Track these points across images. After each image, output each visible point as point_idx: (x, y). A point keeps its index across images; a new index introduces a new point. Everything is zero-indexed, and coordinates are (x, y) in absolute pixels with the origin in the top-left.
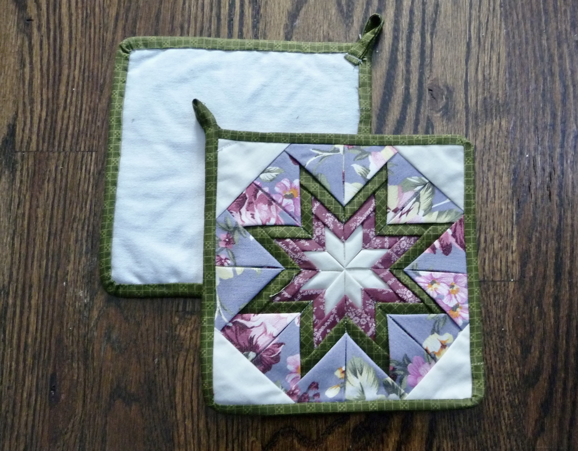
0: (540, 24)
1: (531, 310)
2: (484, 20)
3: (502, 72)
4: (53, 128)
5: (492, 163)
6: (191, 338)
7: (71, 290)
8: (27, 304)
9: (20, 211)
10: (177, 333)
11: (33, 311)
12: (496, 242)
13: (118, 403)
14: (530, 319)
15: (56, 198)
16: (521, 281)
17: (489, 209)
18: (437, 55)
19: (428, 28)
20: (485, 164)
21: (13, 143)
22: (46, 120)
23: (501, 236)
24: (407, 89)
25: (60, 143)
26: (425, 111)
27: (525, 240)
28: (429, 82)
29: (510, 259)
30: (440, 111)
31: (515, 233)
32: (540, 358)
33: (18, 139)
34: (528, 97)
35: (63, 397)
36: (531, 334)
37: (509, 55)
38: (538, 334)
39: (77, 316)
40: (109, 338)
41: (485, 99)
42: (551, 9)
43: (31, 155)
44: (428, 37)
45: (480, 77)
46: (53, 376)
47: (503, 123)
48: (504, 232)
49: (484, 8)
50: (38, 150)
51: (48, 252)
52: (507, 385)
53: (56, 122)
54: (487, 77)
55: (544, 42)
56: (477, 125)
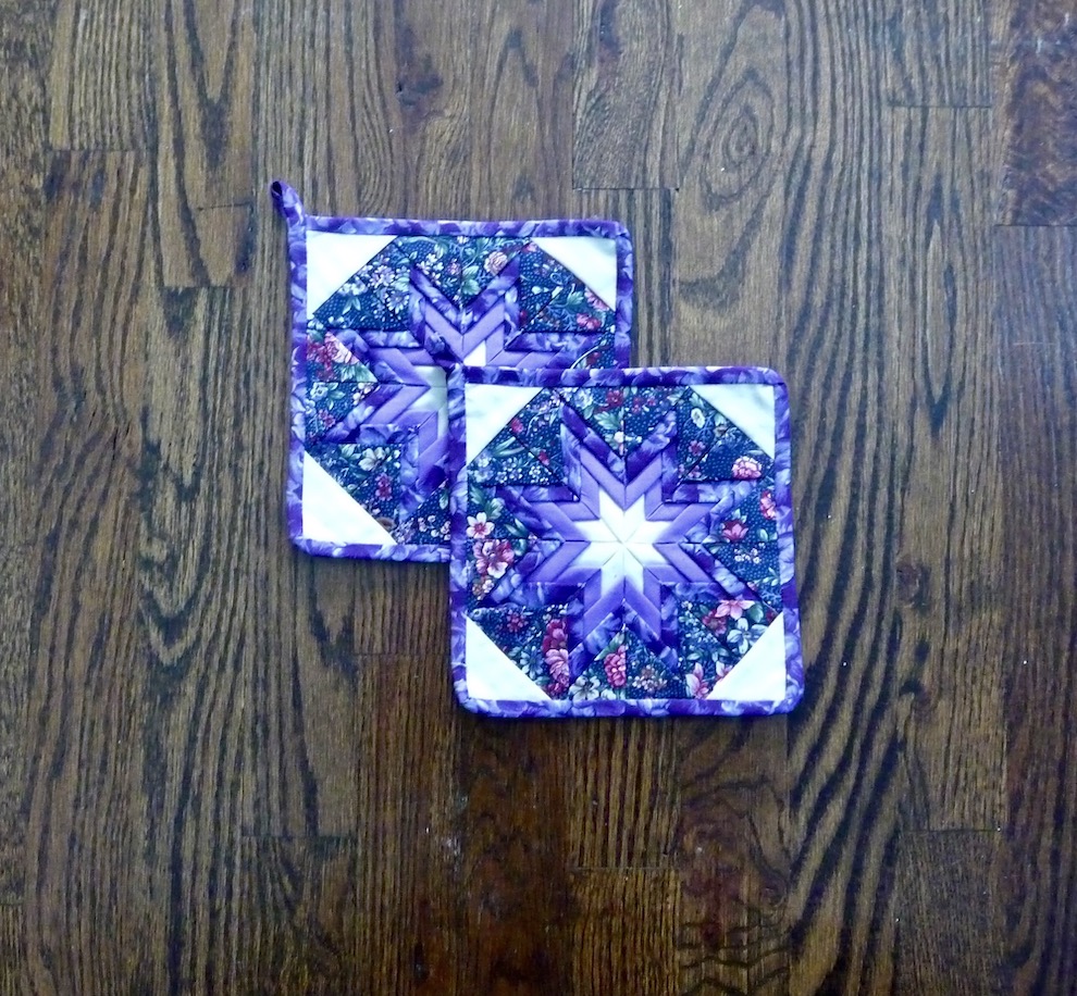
0: (1049, 475)
1: (1022, 868)
2: (973, 470)
3: (995, 547)
4: (402, 622)
5: (978, 672)
6: (591, 901)
7: (436, 838)
8: (381, 855)
9: (365, 735)
10: (573, 894)
11: (388, 865)
12: (979, 780)
13: (502, 982)
14: (1020, 880)
15: (412, 716)
16: (1010, 832)
17: (972, 735)
18: (910, 523)
19: (898, 482)
20: (969, 675)
21: (351, 642)
22: (392, 611)
23: (987, 771)
24: (868, 570)
25: (412, 642)
26: (893, 600)
27: (1017, 777)
28: (897, 560)
29: (997, 801)
30: (911, 601)
31: (1004, 767)
32: (1032, 931)
33: (357, 636)
34: (1029, 578)
35: (432, 972)
36: (1021, 899)
37: (1006, 519)
38: (1030, 900)
39: (445, 872)
40: (487, 902)
41: (972, 583)
42: (1066, 452)
43: (375, 659)
44: (898, 494)
45: (967, 552)
46: (419, 947)
47: (996, 617)
48: (989, 765)
49: (976, 453)
50: (384, 652)
51: (403, 789)
52: (988, 964)
53: (405, 613)
54: (976, 552)
55: (1055, 501)
56: (960, 619)
